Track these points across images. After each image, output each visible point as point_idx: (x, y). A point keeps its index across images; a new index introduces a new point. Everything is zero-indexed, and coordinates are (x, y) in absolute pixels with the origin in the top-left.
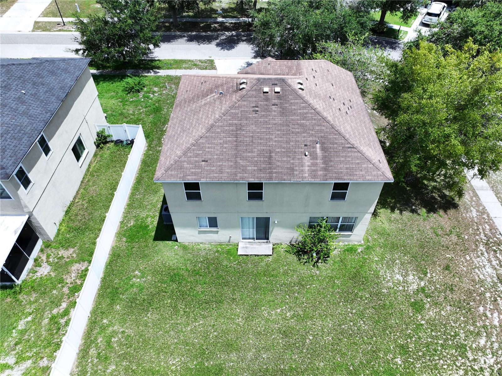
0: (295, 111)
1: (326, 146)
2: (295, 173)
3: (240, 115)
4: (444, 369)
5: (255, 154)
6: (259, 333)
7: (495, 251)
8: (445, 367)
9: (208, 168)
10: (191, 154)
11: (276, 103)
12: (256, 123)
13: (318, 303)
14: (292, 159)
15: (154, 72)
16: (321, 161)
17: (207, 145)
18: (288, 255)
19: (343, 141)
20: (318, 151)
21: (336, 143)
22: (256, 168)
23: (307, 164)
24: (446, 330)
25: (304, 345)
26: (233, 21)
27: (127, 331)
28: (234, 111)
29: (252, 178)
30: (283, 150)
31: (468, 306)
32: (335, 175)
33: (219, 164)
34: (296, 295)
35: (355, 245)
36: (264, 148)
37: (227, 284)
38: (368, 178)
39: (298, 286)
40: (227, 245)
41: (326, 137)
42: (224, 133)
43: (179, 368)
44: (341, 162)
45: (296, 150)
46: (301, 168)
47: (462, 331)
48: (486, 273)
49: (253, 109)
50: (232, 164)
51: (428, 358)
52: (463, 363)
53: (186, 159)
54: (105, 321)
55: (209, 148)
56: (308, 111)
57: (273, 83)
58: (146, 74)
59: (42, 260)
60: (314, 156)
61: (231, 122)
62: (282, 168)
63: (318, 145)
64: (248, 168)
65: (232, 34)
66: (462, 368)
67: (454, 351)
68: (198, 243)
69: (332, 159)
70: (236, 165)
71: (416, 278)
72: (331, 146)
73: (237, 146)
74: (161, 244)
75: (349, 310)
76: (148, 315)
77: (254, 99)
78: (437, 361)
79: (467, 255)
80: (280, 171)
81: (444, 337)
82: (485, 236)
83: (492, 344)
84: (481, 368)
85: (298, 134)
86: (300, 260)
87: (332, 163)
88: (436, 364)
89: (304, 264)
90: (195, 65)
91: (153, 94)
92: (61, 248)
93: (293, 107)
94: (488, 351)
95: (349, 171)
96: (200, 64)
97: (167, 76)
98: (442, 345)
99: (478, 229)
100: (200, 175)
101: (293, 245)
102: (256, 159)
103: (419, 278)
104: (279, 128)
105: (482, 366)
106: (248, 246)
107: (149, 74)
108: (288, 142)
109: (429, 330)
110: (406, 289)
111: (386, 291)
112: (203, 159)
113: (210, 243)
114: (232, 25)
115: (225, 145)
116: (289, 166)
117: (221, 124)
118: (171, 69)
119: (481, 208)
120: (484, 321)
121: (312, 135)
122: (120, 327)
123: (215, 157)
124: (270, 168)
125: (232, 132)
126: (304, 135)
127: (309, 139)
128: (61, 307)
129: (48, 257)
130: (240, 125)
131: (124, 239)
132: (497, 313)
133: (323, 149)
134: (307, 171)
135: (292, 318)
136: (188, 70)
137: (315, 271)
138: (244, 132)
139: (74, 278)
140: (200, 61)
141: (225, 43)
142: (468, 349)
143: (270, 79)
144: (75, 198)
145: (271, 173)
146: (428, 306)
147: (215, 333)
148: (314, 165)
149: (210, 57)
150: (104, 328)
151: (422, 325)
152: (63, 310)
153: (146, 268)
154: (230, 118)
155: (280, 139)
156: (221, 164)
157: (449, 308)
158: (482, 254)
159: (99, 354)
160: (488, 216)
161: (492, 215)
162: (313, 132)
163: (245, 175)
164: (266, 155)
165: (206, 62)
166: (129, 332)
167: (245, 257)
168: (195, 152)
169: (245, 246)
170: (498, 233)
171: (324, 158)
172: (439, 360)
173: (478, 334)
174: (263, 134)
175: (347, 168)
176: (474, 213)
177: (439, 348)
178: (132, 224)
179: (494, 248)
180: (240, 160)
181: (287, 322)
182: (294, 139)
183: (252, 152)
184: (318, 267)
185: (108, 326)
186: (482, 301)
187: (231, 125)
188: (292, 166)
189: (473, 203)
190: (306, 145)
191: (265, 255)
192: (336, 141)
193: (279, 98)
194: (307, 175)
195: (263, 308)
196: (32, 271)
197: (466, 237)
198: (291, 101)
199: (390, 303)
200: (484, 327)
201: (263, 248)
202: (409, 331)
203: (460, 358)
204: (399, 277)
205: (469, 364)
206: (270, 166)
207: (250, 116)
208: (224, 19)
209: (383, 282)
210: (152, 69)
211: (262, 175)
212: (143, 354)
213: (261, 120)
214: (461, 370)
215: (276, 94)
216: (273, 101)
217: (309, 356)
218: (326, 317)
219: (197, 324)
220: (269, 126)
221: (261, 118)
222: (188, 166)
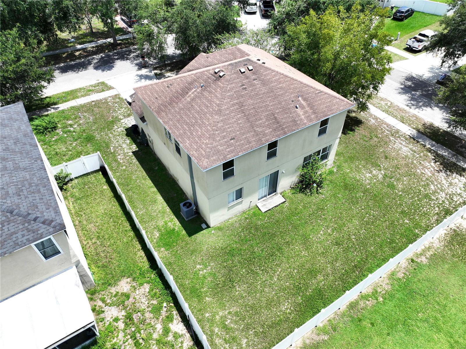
0: (271, 80)
1: (304, 97)
2: (298, 122)
3: (235, 96)
4: (429, 212)
5: (264, 120)
6: (323, 253)
7: (399, 137)
8: (428, 210)
9: (238, 143)
10: (218, 138)
11: (255, 78)
12: (251, 97)
13: (339, 214)
14: (289, 114)
15: (53, 108)
16: (309, 108)
17: (227, 127)
18: (296, 195)
19: (313, 90)
20: (303, 102)
21: (309, 93)
22: (271, 130)
23: (301, 113)
24: (413, 191)
25: (354, 244)
26: (93, 45)
27: (231, 310)
28: (229, 94)
29: (273, 138)
30: (280, 110)
31: (412, 172)
32: (322, 114)
33: (243, 137)
34: (323, 217)
35: (330, 168)
36: (267, 113)
37: (274, 235)
38: (341, 108)
39: (319, 211)
40: (249, 211)
41: (301, 91)
42: (232, 113)
43: (292, 308)
44: (320, 104)
45: (289, 107)
46: (300, 118)
47: (421, 187)
48: (405, 151)
49: (242, 88)
50: (253, 133)
51: (418, 211)
52: (434, 204)
53: (217, 143)
54: (207, 315)
55: (228, 128)
56: (278, 77)
57: (244, 64)
58: (46, 113)
59: (99, 306)
60: (303, 107)
61: (232, 102)
62: (288, 123)
63: (300, 98)
64: (266, 132)
65: (102, 56)
66: (435, 206)
67: (425, 200)
68: (226, 220)
69: (314, 104)
70: (257, 134)
71: (377, 171)
72: (308, 95)
73: (248, 119)
74: (199, 236)
75: (360, 208)
76: (237, 289)
77: (238, 80)
78: (423, 210)
79: (389, 146)
80: (288, 125)
81: (416, 195)
82: (388, 131)
83: (437, 186)
84: (443, 201)
85: (283, 95)
86: (306, 194)
87: (316, 107)
88: (424, 211)
89: (311, 196)
90: (90, 91)
91: (73, 127)
92: (109, 288)
93: (268, 77)
94: (439, 191)
95: (328, 108)
96: (93, 88)
97: (71, 107)
98: (418, 200)
99: (382, 129)
100: (235, 151)
101: (293, 188)
102: (267, 123)
103: (378, 170)
104: (268, 95)
105: (442, 200)
106: (264, 203)
107: (49, 112)
108: (280, 103)
109: (407, 196)
110: (378, 179)
111: (369, 186)
112: (230, 138)
113: (236, 216)
114: (94, 49)
115: (239, 122)
116: (291, 120)
117: (226, 107)
118: (68, 100)
119: (373, 116)
120: (424, 176)
121: (292, 93)
122: (223, 311)
123: (238, 133)
124: (280, 126)
125: (238, 110)
126: (287, 94)
127: (292, 96)
128: (158, 330)
129: (103, 301)
130: (240, 102)
131: (162, 249)
132: (426, 169)
133: (304, 100)
134: (304, 118)
135: (333, 232)
136: (87, 97)
137: (321, 197)
138: (246, 107)
139: (147, 303)
140: (92, 86)
141: (101, 65)
142: (430, 195)
143: (240, 62)
144: (81, 241)
145: (283, 129)
146: (395, 183)
147: (296, 271)
148: (306, 112)
149: (98, 80)
150: (212, 321)
151: (401, 195)
152: (162, 330)
153: (203, 259)
154: (229, 100)
155: (273, 103)
156: (245, 136)
157: (405, 179)
158: (395, 142)
159: (225, 340)
160: (380, 120)
161: (381, 118)
162: (292, 90)
163: (267, 138)
164: (272, 117)
165: (98, 86)
166: (234, 309)
167: (269, 212)
168: (221, 135)
169: (262, 205)
170: (392, 127)
171: (309, 105)
172: (423, 208)
173: (428, 185)
174: (261, 104)
175: (326, 107)
176: (373, 121)
177: (418, 202)
178: (158, 235)
179: (397, 135)
180: (257, 128)
181: (332, 236)
182: (283, 100)
183: (261, 119)
184: (321, 193)
185: (214, 316)
186: (415, 167)
187: (233, 105)
188: (293, 119)
189: (368, 115)
190: (293, 101)
191: (282, 203)
192: (309, 91)
193: (254, 74)
194: (306, 121)
195: (311, 237)
196: (98, 320)
197: (380, 136)
198: (264, 73)
199: (377, 192)
200: (427, 179)
201: (277, 200)
202: (398, 202)
203: (431, 202)
204: (368, 175)
205: (437, 203)
206: (279, 124)
207: (243, 93)
208: (82, 46)
209: (363, 182)
210: (49, 107)
211: (278, 133)
212: (259, 317)
213: (252, 94)
214: (436, 208)
215: (251, 72)
216: (252, 77)
217: (362, 248)
218: (352, 220)
219: (278, 273)
220: (261, 96)
221: (251, 93)
222: (222, 148)
